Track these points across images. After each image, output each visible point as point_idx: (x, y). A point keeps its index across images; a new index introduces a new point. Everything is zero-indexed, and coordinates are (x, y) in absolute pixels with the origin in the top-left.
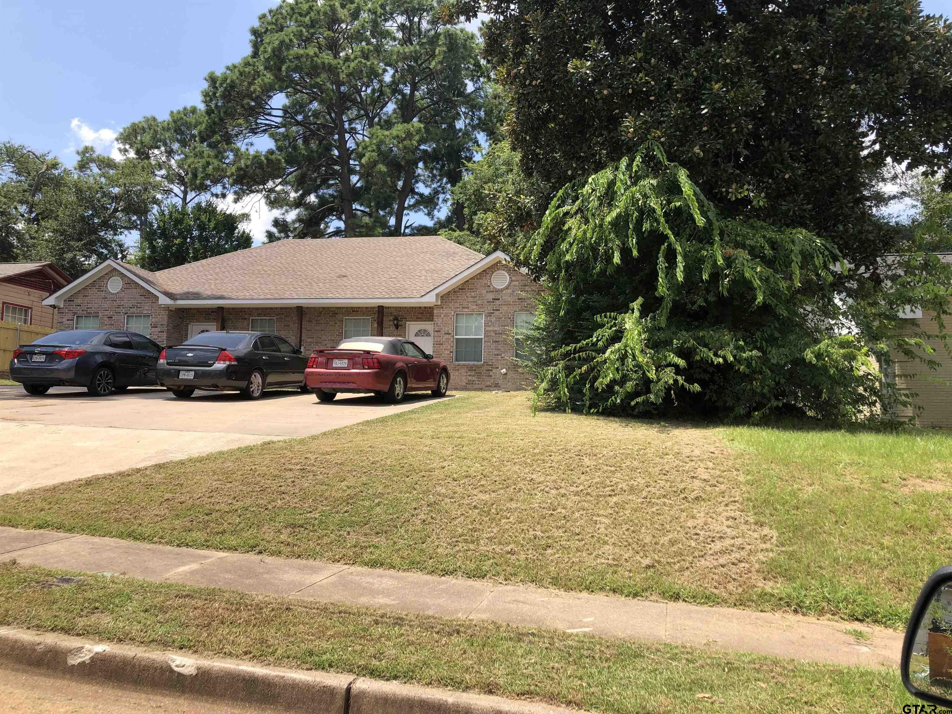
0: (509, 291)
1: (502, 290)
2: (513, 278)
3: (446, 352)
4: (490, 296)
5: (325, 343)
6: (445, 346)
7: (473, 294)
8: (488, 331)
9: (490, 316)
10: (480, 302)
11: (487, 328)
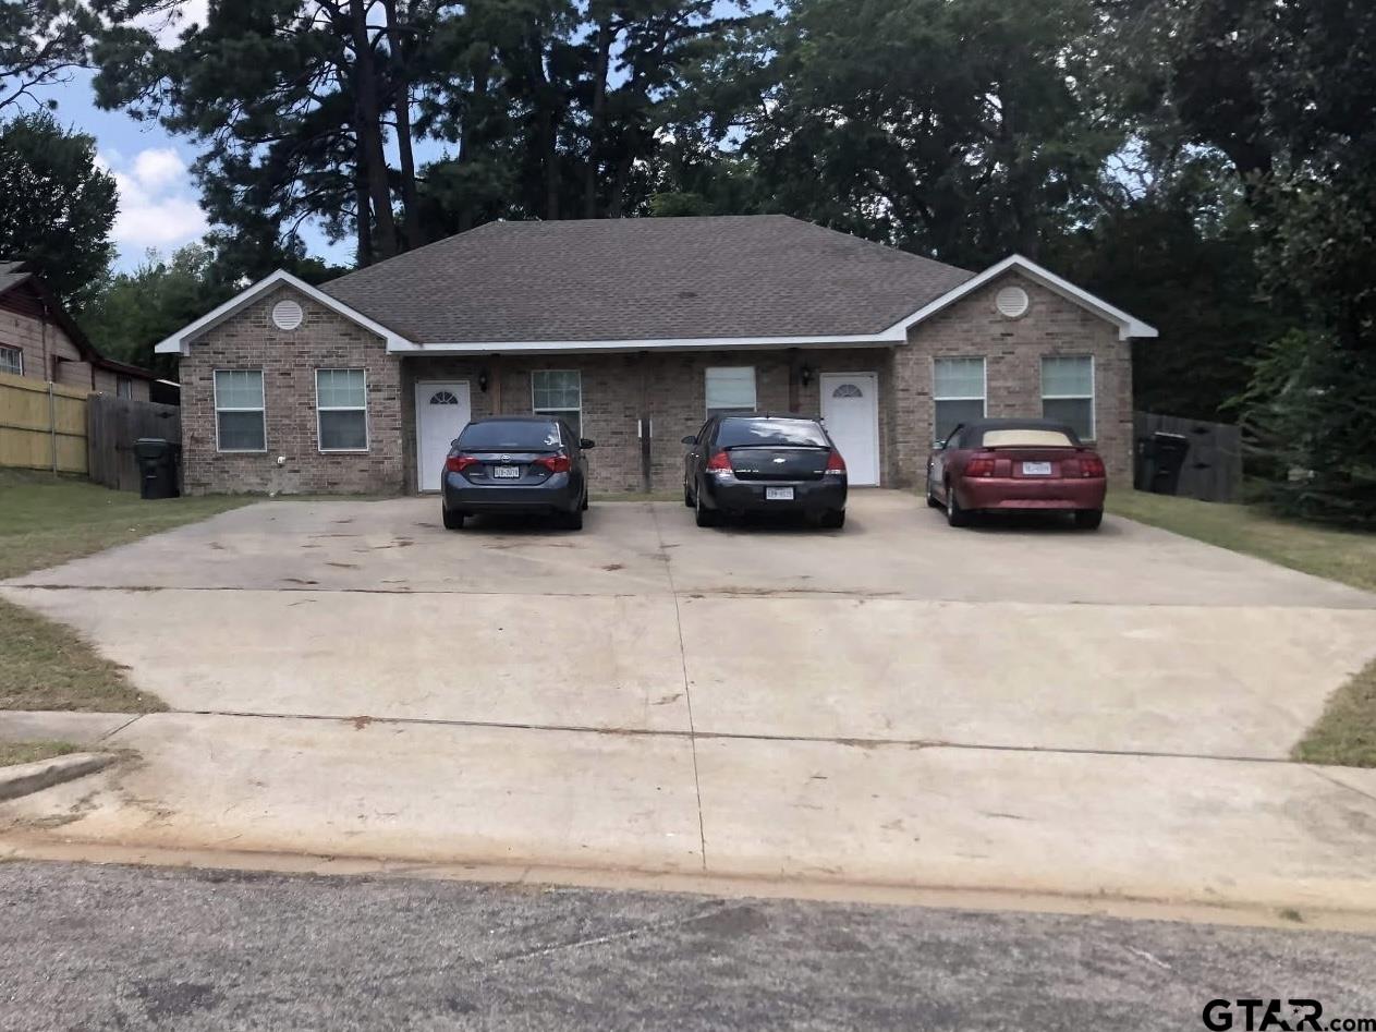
0: (1030, 321)
1: (1017, 320)
2: (1037, 299)
3: (921, 424)
4: (998, 330)
5: (674, 411)
6: (917, 416)
7: (965, 326)
8: (995, 388)
9: (998, 363)
10: (978, 339)
11: (994, 384)
